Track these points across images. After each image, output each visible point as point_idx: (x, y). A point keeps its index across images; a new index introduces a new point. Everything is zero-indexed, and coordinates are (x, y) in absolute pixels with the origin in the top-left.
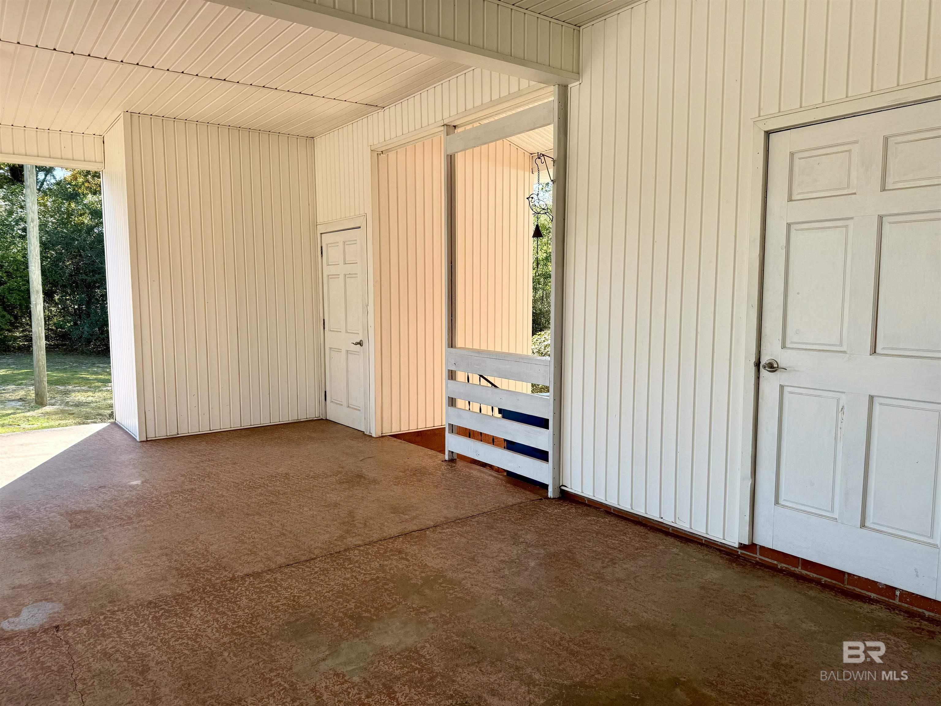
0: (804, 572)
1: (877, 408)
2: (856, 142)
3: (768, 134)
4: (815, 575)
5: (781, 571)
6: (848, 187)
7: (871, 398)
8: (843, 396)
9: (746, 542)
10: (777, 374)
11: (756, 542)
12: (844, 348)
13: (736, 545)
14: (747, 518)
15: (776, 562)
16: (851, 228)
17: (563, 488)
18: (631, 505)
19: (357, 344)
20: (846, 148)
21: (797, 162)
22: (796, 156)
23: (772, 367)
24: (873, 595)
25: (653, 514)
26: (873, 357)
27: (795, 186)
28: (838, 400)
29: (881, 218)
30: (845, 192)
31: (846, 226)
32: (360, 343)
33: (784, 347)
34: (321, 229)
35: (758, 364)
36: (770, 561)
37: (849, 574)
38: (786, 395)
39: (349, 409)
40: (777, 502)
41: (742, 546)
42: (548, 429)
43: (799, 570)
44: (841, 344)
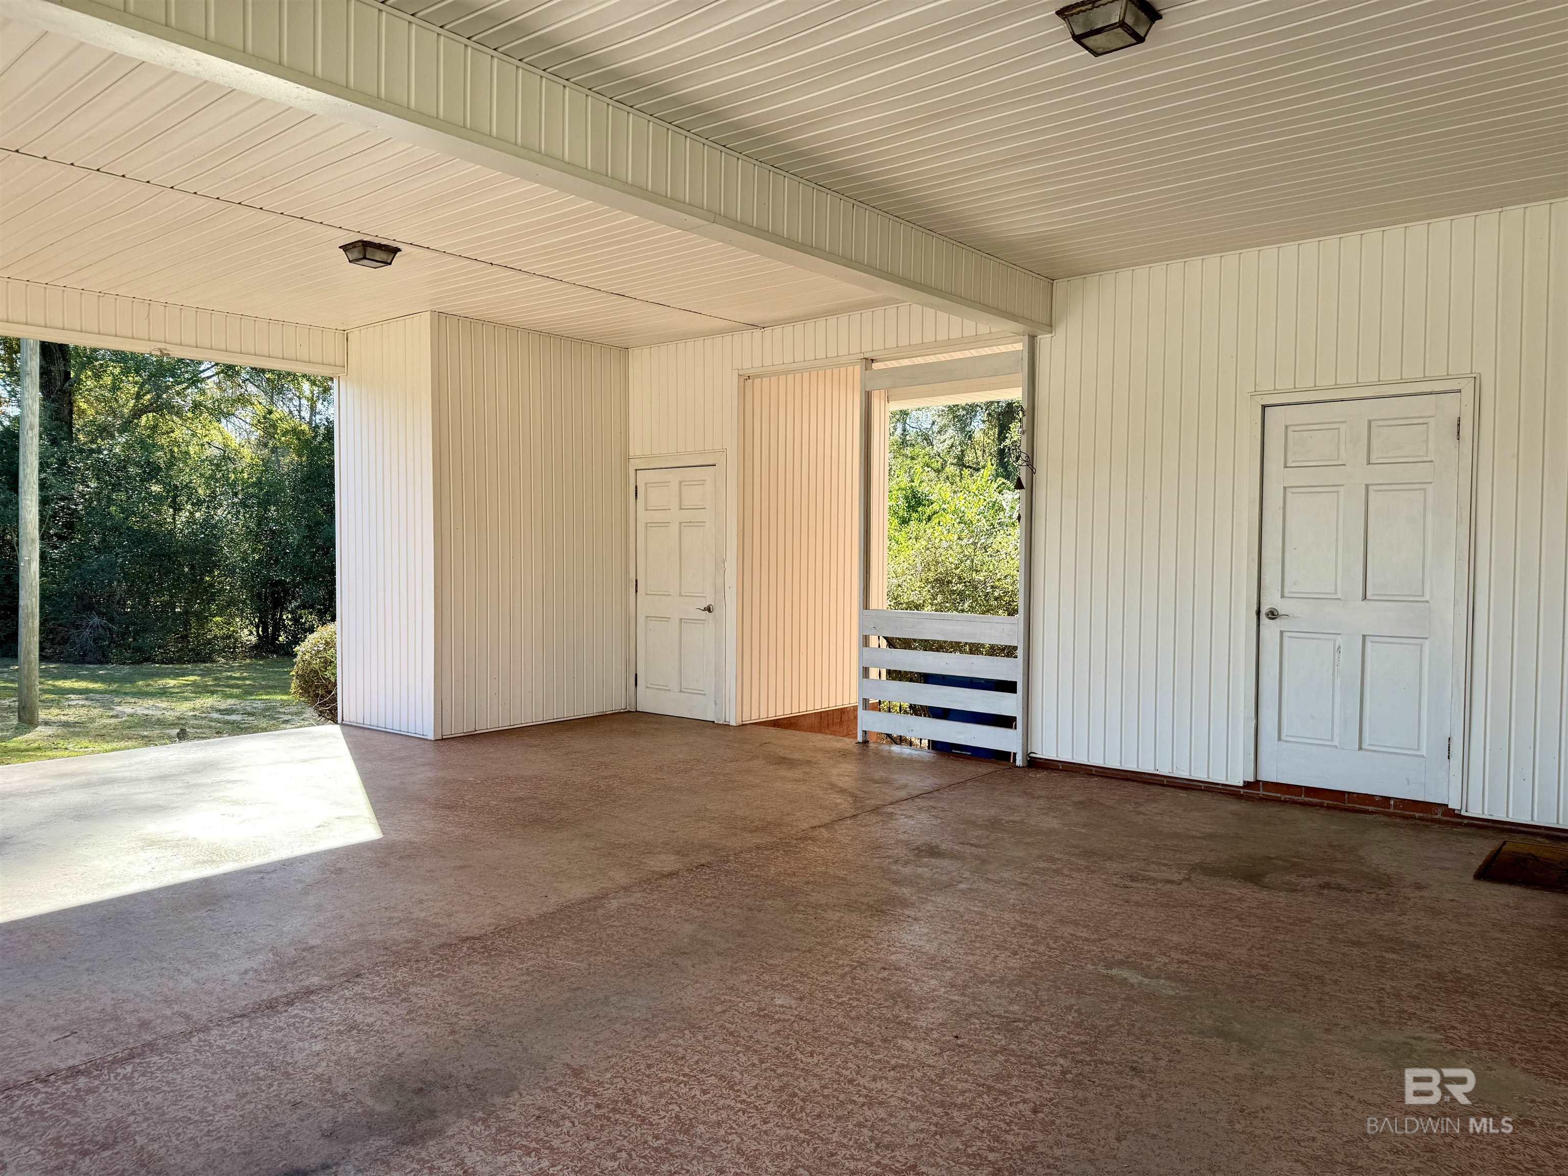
0: (1307, 799)
1: (1369, 645)
2: (1345, 422)
3: (1264, 407)
4: (1318, 800)
5: (1285, 802)
6: (1338, 459)
7: (1364, 636)
8: (1339, 637)
9: (1252, 780)
10: (1278, 621)
11: (1259, 779)
12: (1339, 596)
13: (1241, 784)
14: (1252, 756)
15: (1279, 795)
16: (1342, 494)
17: (1032, 755)
18: (1121, 762)
19: (705, 610)
20: (1336, 426)
21: (1290, 434)
22: (1290, 429)
23: (1273, 615)
24: (1371, 808)
25: (1147, 767)
26: (1364, 603)
27: (1289, 454)
28: (1335, 641)
29: (1367, 486)
30: (1335, 463)
31: (1338, 492)
32: (708, 609)
33: (1282, 596)
34: (634, 464)
35: (1258, 613)
36: (1274, 795)
37: (1349, 793)
38: (1286, 640)
39: (683, 694)
40: (1279, 739)
41: (1247, 785)
42: (1015, 692)
43: (1303, 798)
44: (1336, 593)
